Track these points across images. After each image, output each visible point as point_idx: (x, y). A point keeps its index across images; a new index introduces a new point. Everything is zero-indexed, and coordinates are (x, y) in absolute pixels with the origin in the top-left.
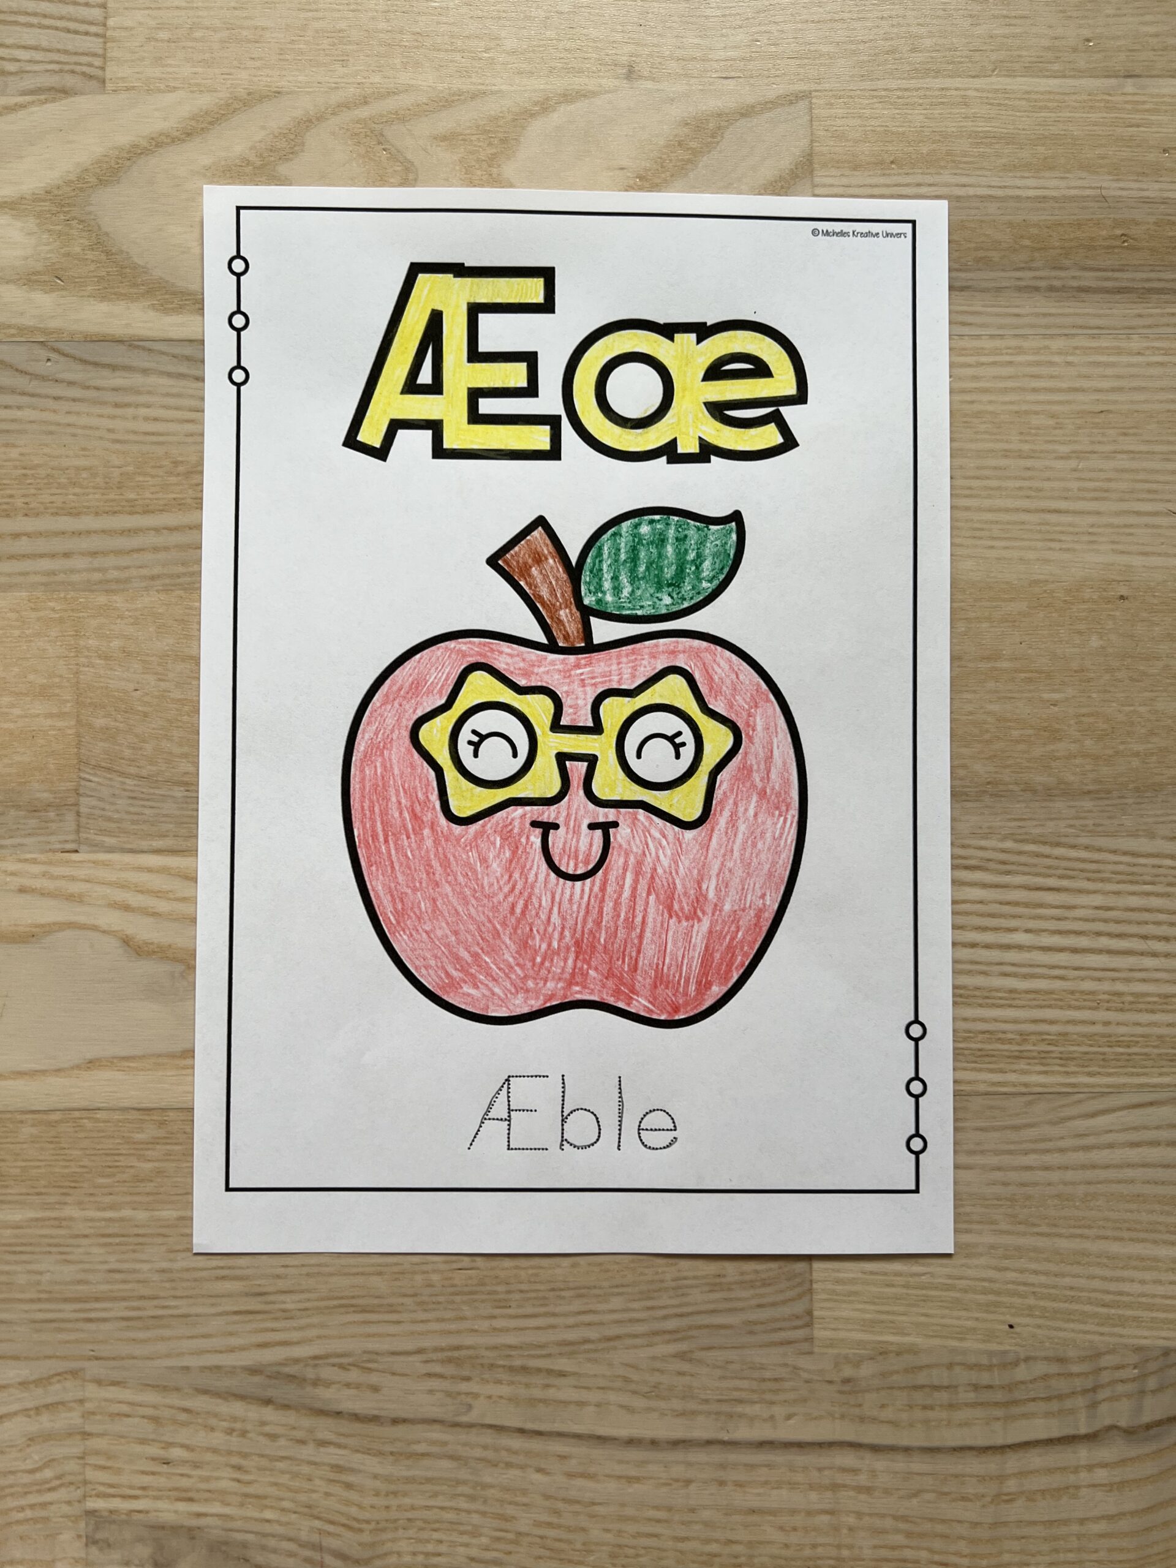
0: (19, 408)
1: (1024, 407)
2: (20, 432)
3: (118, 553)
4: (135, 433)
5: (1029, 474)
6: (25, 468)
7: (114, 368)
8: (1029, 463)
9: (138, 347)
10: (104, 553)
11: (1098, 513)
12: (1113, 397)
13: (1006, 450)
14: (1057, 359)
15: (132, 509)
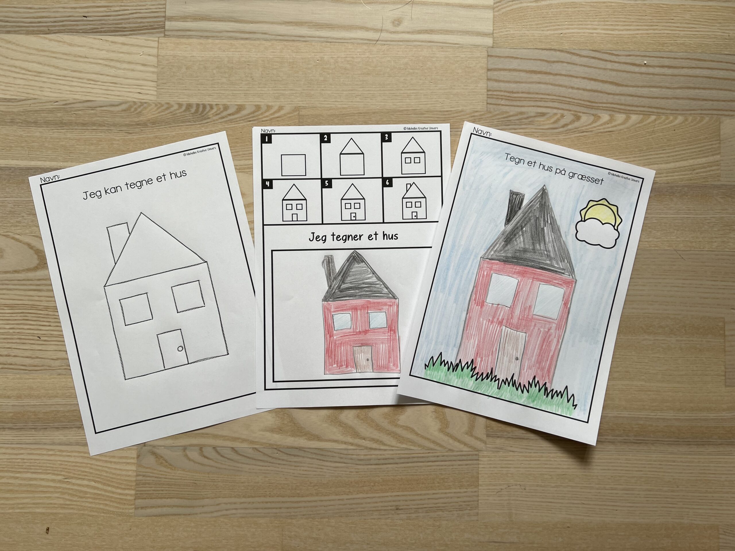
0: (269, 467)
1: (543, 473)
2: (268, 473)
3: (294, 508)
4: (300, 474)
5: (543, 492)
6: (270, 483)
7: (295, 456)
8: (543, 488)
9: (302, 450)
10: (291, 508)
11: (562, 503)
12: (567, 470)
13: (538, 485)
14: (552, 459)
15: (299, 495)
